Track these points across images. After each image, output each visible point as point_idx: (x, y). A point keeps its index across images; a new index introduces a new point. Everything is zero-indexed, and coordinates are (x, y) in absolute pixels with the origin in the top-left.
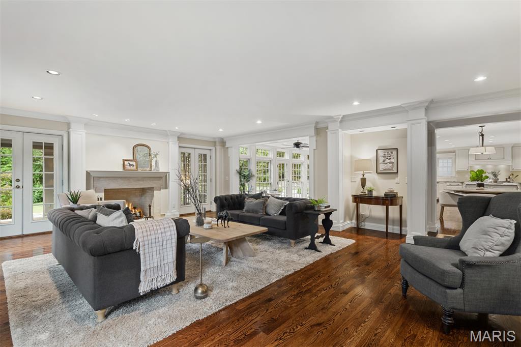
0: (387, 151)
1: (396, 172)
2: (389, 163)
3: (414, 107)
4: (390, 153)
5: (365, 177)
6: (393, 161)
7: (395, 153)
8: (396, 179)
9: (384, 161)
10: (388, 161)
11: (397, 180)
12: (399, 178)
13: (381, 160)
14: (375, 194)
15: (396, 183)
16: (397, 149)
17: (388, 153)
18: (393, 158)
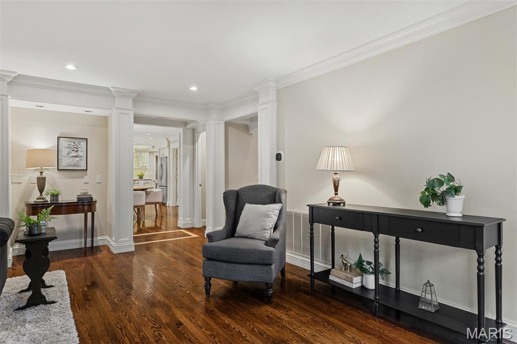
0: (73, 140)
1: (86, 169)
2: (76, 157)
3: (123, 94)
4: (77, 143)
5: (44, 175)
6: (80, 154)
7: (83, 144)
8: (85, 177)
9: (68, 154)
10: (74, 154)
11: (86, 179)
12: (88, 176)
13: (64, 151)
14: (61, 200)
15: (85, 183)
16: (87, 139)
17: (74, 143)
18: (82, 151)
